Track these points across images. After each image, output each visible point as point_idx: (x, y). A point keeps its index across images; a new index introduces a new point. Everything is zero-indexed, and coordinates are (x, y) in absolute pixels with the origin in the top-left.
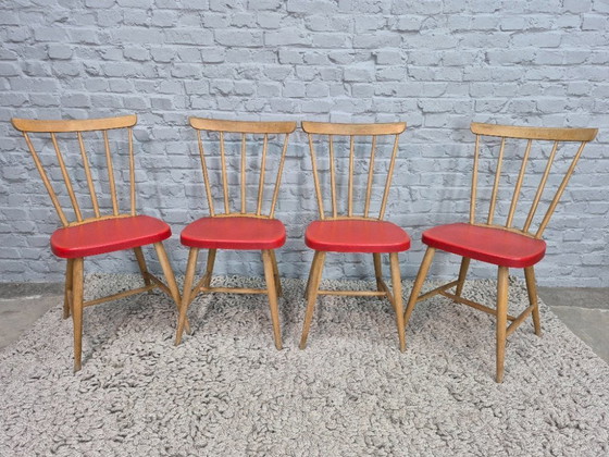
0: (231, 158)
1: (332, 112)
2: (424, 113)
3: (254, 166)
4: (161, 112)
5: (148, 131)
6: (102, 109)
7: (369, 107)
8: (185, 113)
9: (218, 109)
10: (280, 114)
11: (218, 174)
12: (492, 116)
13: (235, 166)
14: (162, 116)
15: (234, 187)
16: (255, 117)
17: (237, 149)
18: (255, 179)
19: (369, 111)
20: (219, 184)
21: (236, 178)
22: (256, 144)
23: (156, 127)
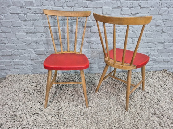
0: (62, 27)
1: (104, 7)
2: (141, 8)
3: (71, 31)
4: (30, 7)
5: (25, 16)
6: (3, 6)
7: (119, 5)
8: (41, 8)
9: (55, 6)
10: (82, 8)
11: (57, 35)
12: (167, 9)
13: (63, 31)
14: (30, 9)
15: (63, 40)
16: (71, 9)
17: (64, 23)
18: (72, 36)
19: (119, 7)
20: (57, 39)
21: (64, 36)
22: (72, 21)
23: (28, 14)
